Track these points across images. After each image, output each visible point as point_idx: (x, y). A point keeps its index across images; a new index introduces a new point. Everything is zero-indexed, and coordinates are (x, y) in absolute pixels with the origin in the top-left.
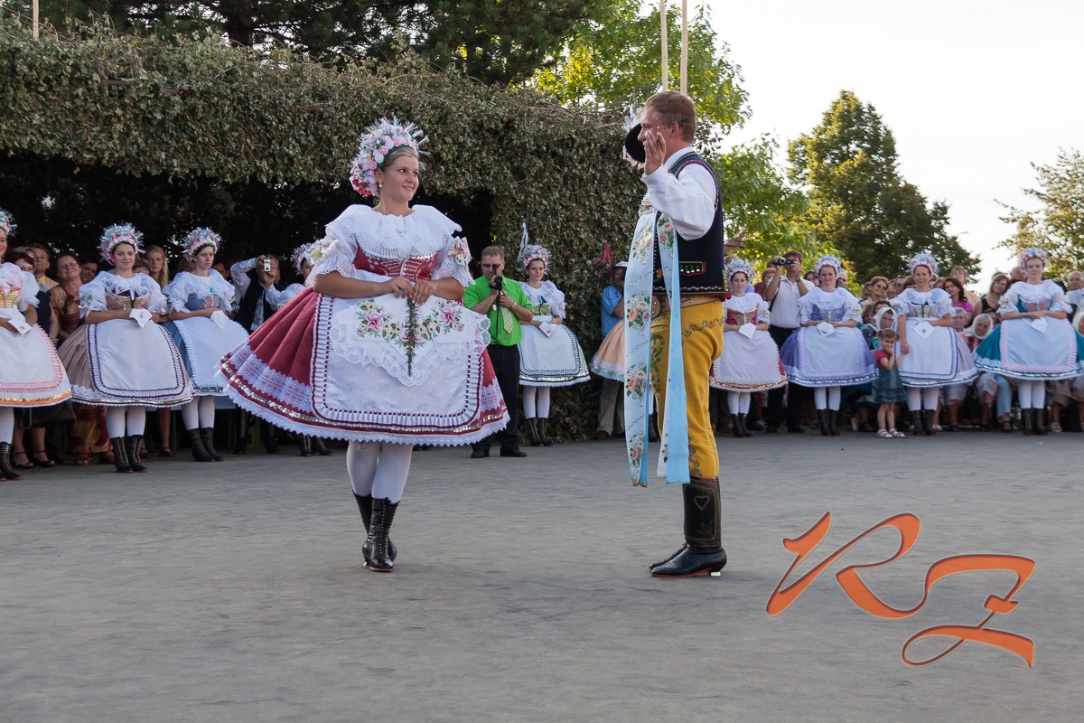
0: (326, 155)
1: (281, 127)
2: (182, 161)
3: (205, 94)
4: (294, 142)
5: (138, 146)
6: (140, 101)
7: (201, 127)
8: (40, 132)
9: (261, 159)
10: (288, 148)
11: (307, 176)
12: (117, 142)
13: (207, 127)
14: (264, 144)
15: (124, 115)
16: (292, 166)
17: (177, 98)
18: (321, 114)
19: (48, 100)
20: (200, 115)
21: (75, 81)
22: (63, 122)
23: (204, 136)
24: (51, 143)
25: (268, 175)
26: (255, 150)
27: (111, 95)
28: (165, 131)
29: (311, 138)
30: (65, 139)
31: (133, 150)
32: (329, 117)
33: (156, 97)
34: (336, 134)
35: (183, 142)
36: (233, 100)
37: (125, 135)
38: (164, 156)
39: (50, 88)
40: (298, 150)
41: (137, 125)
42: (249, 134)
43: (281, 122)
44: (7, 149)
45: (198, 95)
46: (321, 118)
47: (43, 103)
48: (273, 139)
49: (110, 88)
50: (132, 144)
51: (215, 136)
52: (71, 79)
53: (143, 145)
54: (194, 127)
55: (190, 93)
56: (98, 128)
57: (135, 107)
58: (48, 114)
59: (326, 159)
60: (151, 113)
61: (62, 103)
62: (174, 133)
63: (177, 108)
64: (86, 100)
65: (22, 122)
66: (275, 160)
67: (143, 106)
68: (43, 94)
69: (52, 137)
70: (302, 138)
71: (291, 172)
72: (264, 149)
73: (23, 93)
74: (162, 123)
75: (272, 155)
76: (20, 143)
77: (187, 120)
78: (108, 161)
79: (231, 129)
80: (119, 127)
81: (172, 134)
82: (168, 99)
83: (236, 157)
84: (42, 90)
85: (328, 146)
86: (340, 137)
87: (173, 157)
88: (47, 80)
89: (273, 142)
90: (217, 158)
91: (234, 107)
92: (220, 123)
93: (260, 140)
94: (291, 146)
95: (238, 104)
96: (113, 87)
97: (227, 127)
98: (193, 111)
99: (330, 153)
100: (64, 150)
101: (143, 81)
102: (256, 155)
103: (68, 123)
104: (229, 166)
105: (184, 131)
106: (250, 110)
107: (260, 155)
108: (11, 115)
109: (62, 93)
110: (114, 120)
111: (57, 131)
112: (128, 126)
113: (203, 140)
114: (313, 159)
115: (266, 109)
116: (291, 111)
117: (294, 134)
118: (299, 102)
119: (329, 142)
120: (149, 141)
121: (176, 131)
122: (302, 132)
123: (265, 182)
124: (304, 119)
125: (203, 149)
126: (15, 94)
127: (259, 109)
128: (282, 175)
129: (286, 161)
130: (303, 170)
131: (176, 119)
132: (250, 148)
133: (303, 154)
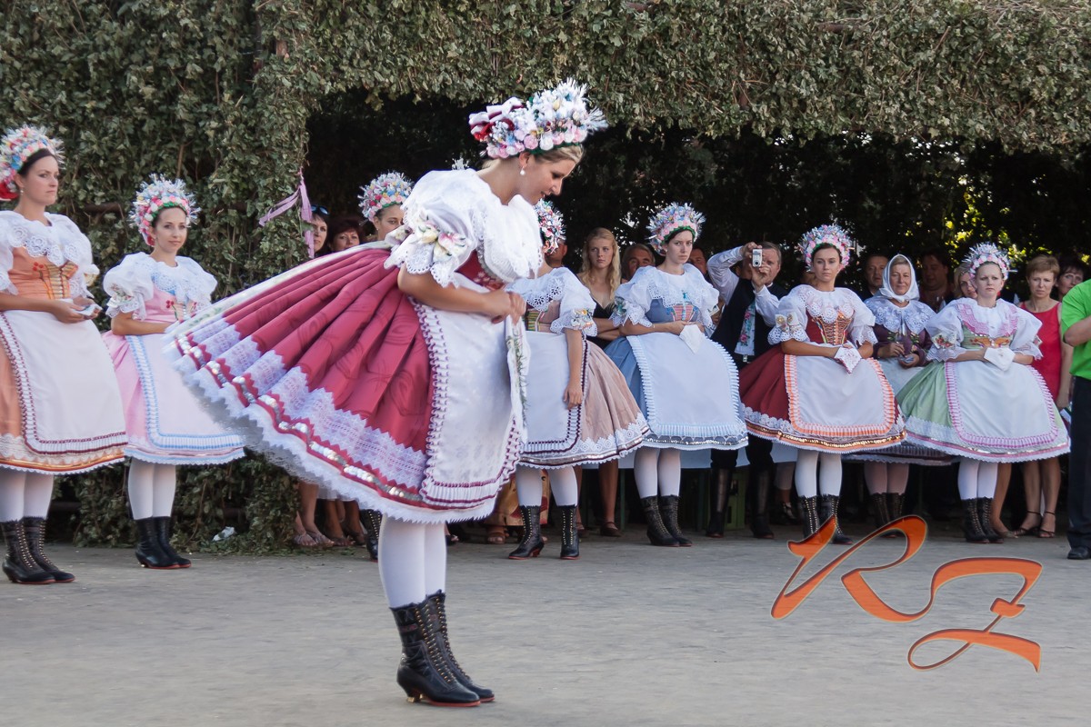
0: (854, 95)
1: (790, 54)
2: (646, 106)
3: (683, 9)
4: (808, 76)
6: (592, 21)
7: (675, 57)
8: (457, 68)
9: (758, 102)
10: (799, 85)
11: (826, 126)
13: (684, 57)
14: (766, 80)
15: (569, 42)
16: (804, 111)
17: (644, 16)
18: (850, 35)
19: (468, 23)
20: (675, 39)
22: (487, 53)
23: (678, 69)
24: (470, 83)
25: (768, 125)
26: (750, 89)
27: (553, 14)
28: (625, 63)
29: (834, 70)
30: (489, 77)
32: (862, 39)
33: (614, 14)
34: (871, 63)
35: (649, 79)
36: (723, 17)
37: (570, 70)
40: (814, 87)
41: (587, 56)
42: (743, 66)
43: (790, 47)
44: (413, 93)
45: (673, 10)
46: (849, 39)
47: (462, 28)
48: (777, 72)
51: (695, 69)
54: (665, 57)
55: (663, 7)
56: (533, 61)
57: (586, 29)
58: (469, 42)
59: (854, 100)
60: (606, 37)
61: (488, 27)
63: (644, 29)
64: (519, 22)
65: (434, 56)
66: (779, 103)
67: (596, 28)
68: (464, 15)
69: (472, 75)
70: (821, 71)
71: (802, 120)
72: (764, 88)
74: (621, 52)
75: (775, 96)
76: (430, 86)
77: (656, 47)
79: (718, 60)
80: (562, 58)
81: (634, 67)
82: (632, 17)
83: (723, 100)
85: (858, 81)
86: (878, 68)
87: (634, 101)
89: (778, 76)
90: (696, 101)
91: (724, 27)
92: (703, 50)
93: (759, 73)
94: (803, 83)
95: (730, 21)
97: (712, 55)
98: (664, 33)
99: (860, 92)
102: (752, 97)
103: (494, 54)
104: (713, 113)
105: (652, 62)
106: (747, 30)
107: (758, 95)
108: (420, 45)
109: (488, 13)
110: (556, 49)
111: (479, 66)
112: (574, 58)
113: (677, 74)
114: (835, 102)
115: (769, 28)
116: (806, 31)
117: (808, 64)
118: (817, 16)
119: (860, 76)
120: (602, 79)
121: (640, 63)
122: (820, 61)
123: (764, 135)
124: (825, 43)
125: (677, 88)
126: (428, 16)
127: (759, 29)
128: (788, 124)
129: (795, 105)
130: (819, 117)
131: (641, 46)
132: (744, 86)
133: (821, 93)
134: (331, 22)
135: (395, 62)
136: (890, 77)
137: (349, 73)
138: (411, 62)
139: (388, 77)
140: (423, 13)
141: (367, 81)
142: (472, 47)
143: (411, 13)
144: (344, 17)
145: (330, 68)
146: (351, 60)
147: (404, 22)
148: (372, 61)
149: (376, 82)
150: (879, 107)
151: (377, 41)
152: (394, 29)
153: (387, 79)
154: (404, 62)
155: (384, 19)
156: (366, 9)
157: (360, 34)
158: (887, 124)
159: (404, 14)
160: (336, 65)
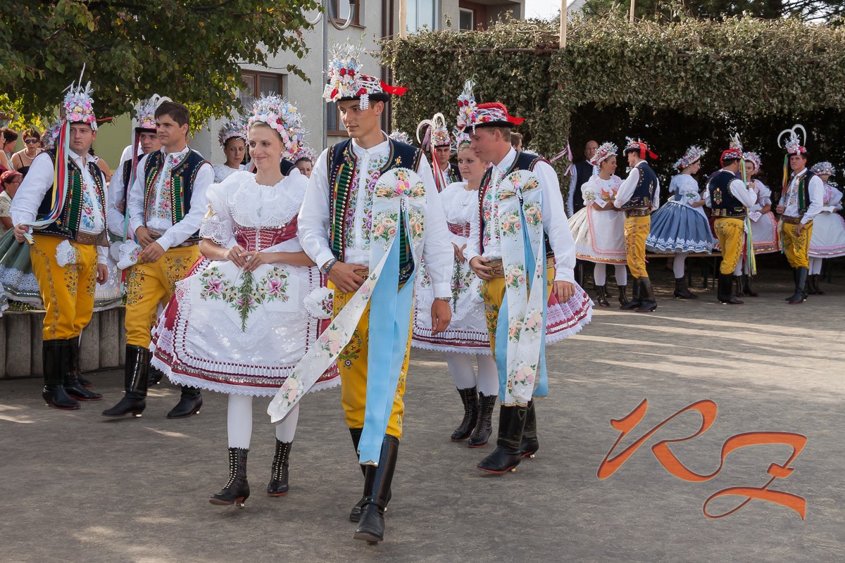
0: (819, 92)
1: (789, 75)
2: (720, 102)
3: (738, 59)
4: (797, 85)
5: (693, 95)
6: (696, 66)
7: (734, 80)
8: (635, 91)
9: (773, 98)
10: (792, 89)
11: (805, 107)
12: (680, 93)
13: (738, 79)
14: (776, 87)
15: (685, 76)
16: (795, 100)
17: (720, 63)
18: (818, 64)
19: (641, 70)
20: (734, 72)
21: (657, 58)
22: (649, 83)
23: (736, 85)
24: (641, 97)
25: (777, 107)
26: (769, 92)
27: (679, 64)
28: (711, 84)
29: (810, 81)
30: (649, 94)
31: (690, 98)
32: (824, 66)
33: (706, 63)
34: (828, 77)
35: (722, 91)
36: (757, 60)
37: (686, 88)
38: (709, 101)
39: (643, 63)
40: (799, 90)
41: (693, 82)
42: (766, 82)
43: (789, 72)
44: (615, 104)
45: (734, 59)
46: (818, 66)
47: (638, 73)
48: (782, 83)
49: (678, 60)
50: (690, 94)
51: (743, 85)
52: (655, 57)
53: (697, 94)
54: (730, 80)
55: (728, 58)
56: (669, 86)
57: (693, 70)
58: (641, 79)
59: (820, 94)
60: (702, 73)
61: (649, 72)
62: (717, 85)
63: (720, 70)
64: (663, 69)
65: (625, 86)
66: (783, 98)
67: (698, 69)
68: (639, 67)
69: (641, 93)
70: (803, 82)
71: (794, 104)
72: (776, 91)
73: (627, 68)
74: (709, 79)
75: (781, 95)
76: (623, 99)
77: (726, 76)
78: (674, 106)
79: (754, 80)
80: (682, 84)
81: (715, 86)
82: (714, 63)
83: (756, 97)
84: (638, 64)
85: (821, 85)
86: (831, 79)
87: (715, 100)
88: (642, 59)
89: (783, 86)
90: (743, 99)
91: (757, 65)
92: (747, 76)
93: (773, 85)
94: (794, 88)
95: (760, 62)
96: (681, 59)
97: (751, 78)
98: (729, 70)
99: (822, 90)
100: (648, 101)
101: (699, 54)
102: (770, 96)
103: (652, 83)
104: (751, 104)
105: (723, 83)
106: (768, 66)
107: (773, 95)
108: (619, 82)
109: (650, 65)
110: (680, 80)
111: (645, 89)
112: (688, 83)
113: (735, 88)
114: (810, 95)
115: (779, 64)
116: (796, 64)
117: (797, 79)
118: (802, 56)
119: (823, 83)
120: (700, 91)
121: (717, 83)
122: (803, 78)
123: (775, 112)
124: (806, 69)
125: (735, 94)
126: (623, 69)
127: (774, 65)
128: (787, 107)
129: (790, 98)
130: (802, 103)
131: (719, 76)
132: (766, 91)
133: (803, 92)
134: (581, 74)
135: (608, 89)
136: (837, 82)
137: (589, 96)
138: (615, 89)
139: (605, 96)
140: (621, 67)
141: (596, 99)
142: (642, 81)
143: (615, 68)
144: (586, 72)
145: (580, 94)
146: (589, 90)
147: (612, 72)
148: (598, 90)
149: (600, 99)
150: (831, 97)
151: (600, 81)
152: (608, 76)
153: (605, 98)
154: (612, 90)
155: (604, 71)
156: (596, 68)
157: (593, 79)
158: (835, 104)
159: (613, 69)
160: (583, 92)
